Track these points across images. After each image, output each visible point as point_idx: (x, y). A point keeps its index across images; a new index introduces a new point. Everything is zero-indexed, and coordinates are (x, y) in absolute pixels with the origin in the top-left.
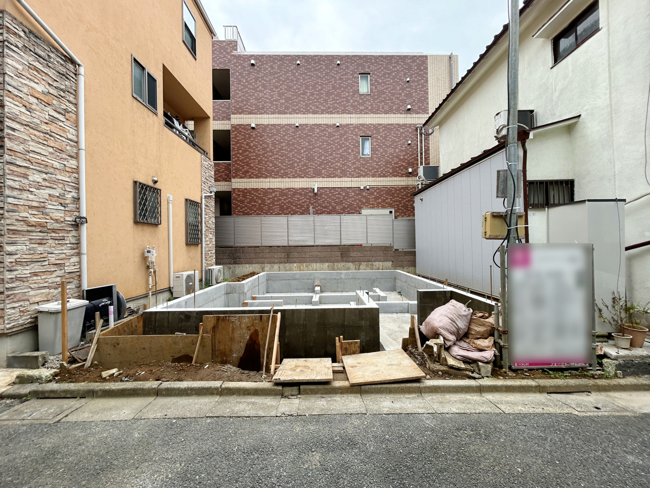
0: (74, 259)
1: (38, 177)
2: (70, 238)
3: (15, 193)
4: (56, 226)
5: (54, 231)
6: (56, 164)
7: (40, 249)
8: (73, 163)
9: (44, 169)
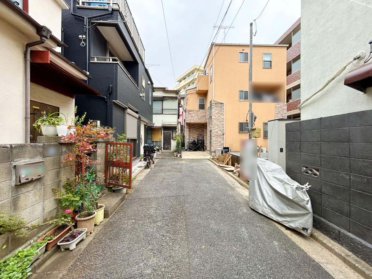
0: (223, 141)
1: (216, 127)
2: (222, 137)
3: (213, 130)
4: (220, 135)
5: (219, 136)
6: (220, 124)
7: (217, 139)
8: (223, 123)
9: (218, 125)
